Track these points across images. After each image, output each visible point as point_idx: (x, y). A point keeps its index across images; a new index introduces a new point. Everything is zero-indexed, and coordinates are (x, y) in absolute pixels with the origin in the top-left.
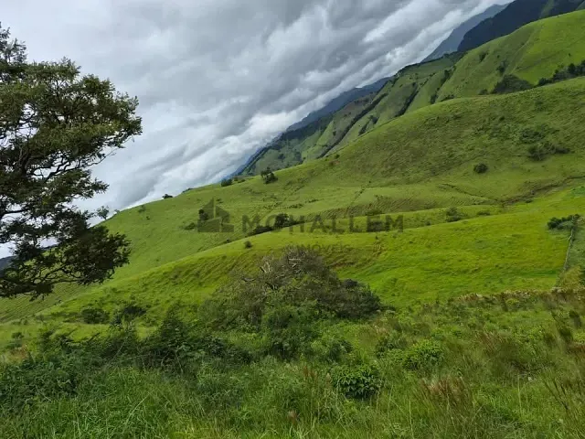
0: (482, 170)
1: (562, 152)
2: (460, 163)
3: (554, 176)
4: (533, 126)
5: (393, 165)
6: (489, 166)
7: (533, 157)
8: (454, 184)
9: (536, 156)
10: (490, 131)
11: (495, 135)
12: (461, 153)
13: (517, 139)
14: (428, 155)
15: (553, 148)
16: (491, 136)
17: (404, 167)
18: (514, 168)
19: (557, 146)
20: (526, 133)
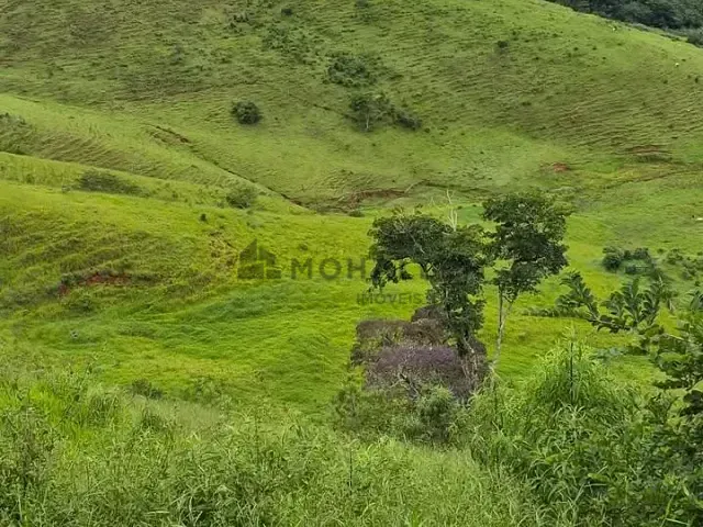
0: (248, 117)
1: (407, 124)
2: (198, 87)
3: (394, 172)
4: (353, 50)
5: (19, 36)
6: (264, 112)
7: (355, 120)
8: (184, 134)
9: (362, 116)
10: (266, 33)
11: (275, 43)
12: (198, 61)
13: (322, 68)
14: (116, 39)
15: (391, 112)
16: (267, 44)
17: (50, 51)
18: (316, 133)
19: (399, 109)
20: (340, 64)
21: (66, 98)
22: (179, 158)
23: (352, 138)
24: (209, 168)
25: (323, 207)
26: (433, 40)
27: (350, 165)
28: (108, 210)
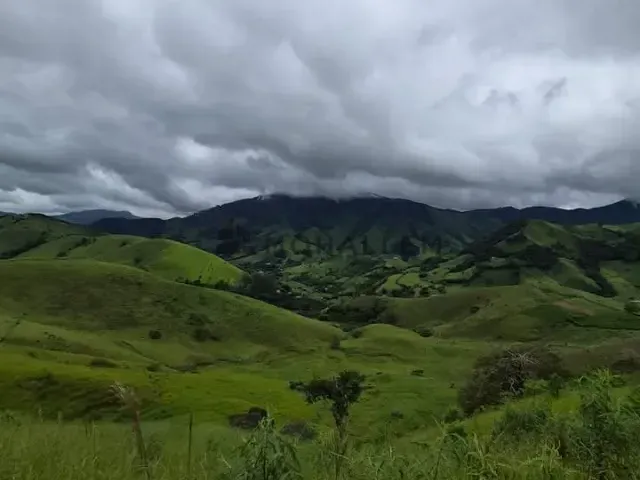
0: (155, 336)
1: (215, 339)
3: (209, 356)
4: (197, 313)
6: (162, 334)
9: (200, 336)
12: (140, 315)
15: (209, 334)
18: (182, 342)
19: (212, 333)
20: (192, 317)
21: (80, 328)
22: (126, 352)
23: (195, 343)
24: (139, 356)
25: (183, 370)
26: (226, 310)
27: (194, 353)
28: (97, 374)
